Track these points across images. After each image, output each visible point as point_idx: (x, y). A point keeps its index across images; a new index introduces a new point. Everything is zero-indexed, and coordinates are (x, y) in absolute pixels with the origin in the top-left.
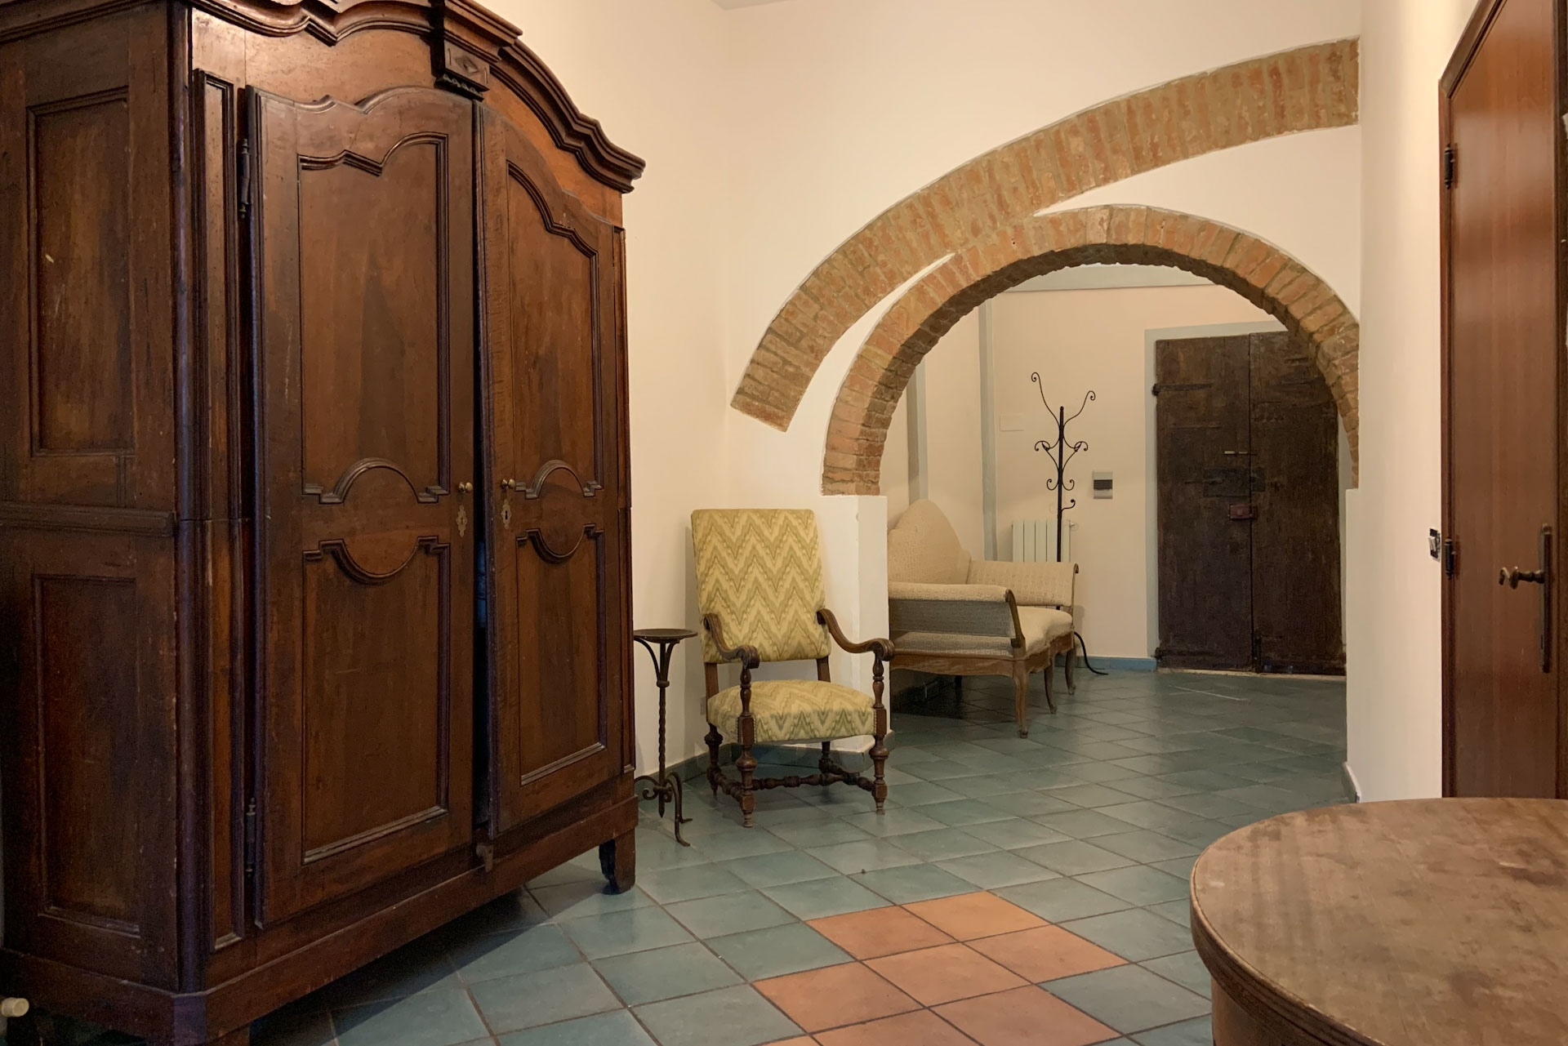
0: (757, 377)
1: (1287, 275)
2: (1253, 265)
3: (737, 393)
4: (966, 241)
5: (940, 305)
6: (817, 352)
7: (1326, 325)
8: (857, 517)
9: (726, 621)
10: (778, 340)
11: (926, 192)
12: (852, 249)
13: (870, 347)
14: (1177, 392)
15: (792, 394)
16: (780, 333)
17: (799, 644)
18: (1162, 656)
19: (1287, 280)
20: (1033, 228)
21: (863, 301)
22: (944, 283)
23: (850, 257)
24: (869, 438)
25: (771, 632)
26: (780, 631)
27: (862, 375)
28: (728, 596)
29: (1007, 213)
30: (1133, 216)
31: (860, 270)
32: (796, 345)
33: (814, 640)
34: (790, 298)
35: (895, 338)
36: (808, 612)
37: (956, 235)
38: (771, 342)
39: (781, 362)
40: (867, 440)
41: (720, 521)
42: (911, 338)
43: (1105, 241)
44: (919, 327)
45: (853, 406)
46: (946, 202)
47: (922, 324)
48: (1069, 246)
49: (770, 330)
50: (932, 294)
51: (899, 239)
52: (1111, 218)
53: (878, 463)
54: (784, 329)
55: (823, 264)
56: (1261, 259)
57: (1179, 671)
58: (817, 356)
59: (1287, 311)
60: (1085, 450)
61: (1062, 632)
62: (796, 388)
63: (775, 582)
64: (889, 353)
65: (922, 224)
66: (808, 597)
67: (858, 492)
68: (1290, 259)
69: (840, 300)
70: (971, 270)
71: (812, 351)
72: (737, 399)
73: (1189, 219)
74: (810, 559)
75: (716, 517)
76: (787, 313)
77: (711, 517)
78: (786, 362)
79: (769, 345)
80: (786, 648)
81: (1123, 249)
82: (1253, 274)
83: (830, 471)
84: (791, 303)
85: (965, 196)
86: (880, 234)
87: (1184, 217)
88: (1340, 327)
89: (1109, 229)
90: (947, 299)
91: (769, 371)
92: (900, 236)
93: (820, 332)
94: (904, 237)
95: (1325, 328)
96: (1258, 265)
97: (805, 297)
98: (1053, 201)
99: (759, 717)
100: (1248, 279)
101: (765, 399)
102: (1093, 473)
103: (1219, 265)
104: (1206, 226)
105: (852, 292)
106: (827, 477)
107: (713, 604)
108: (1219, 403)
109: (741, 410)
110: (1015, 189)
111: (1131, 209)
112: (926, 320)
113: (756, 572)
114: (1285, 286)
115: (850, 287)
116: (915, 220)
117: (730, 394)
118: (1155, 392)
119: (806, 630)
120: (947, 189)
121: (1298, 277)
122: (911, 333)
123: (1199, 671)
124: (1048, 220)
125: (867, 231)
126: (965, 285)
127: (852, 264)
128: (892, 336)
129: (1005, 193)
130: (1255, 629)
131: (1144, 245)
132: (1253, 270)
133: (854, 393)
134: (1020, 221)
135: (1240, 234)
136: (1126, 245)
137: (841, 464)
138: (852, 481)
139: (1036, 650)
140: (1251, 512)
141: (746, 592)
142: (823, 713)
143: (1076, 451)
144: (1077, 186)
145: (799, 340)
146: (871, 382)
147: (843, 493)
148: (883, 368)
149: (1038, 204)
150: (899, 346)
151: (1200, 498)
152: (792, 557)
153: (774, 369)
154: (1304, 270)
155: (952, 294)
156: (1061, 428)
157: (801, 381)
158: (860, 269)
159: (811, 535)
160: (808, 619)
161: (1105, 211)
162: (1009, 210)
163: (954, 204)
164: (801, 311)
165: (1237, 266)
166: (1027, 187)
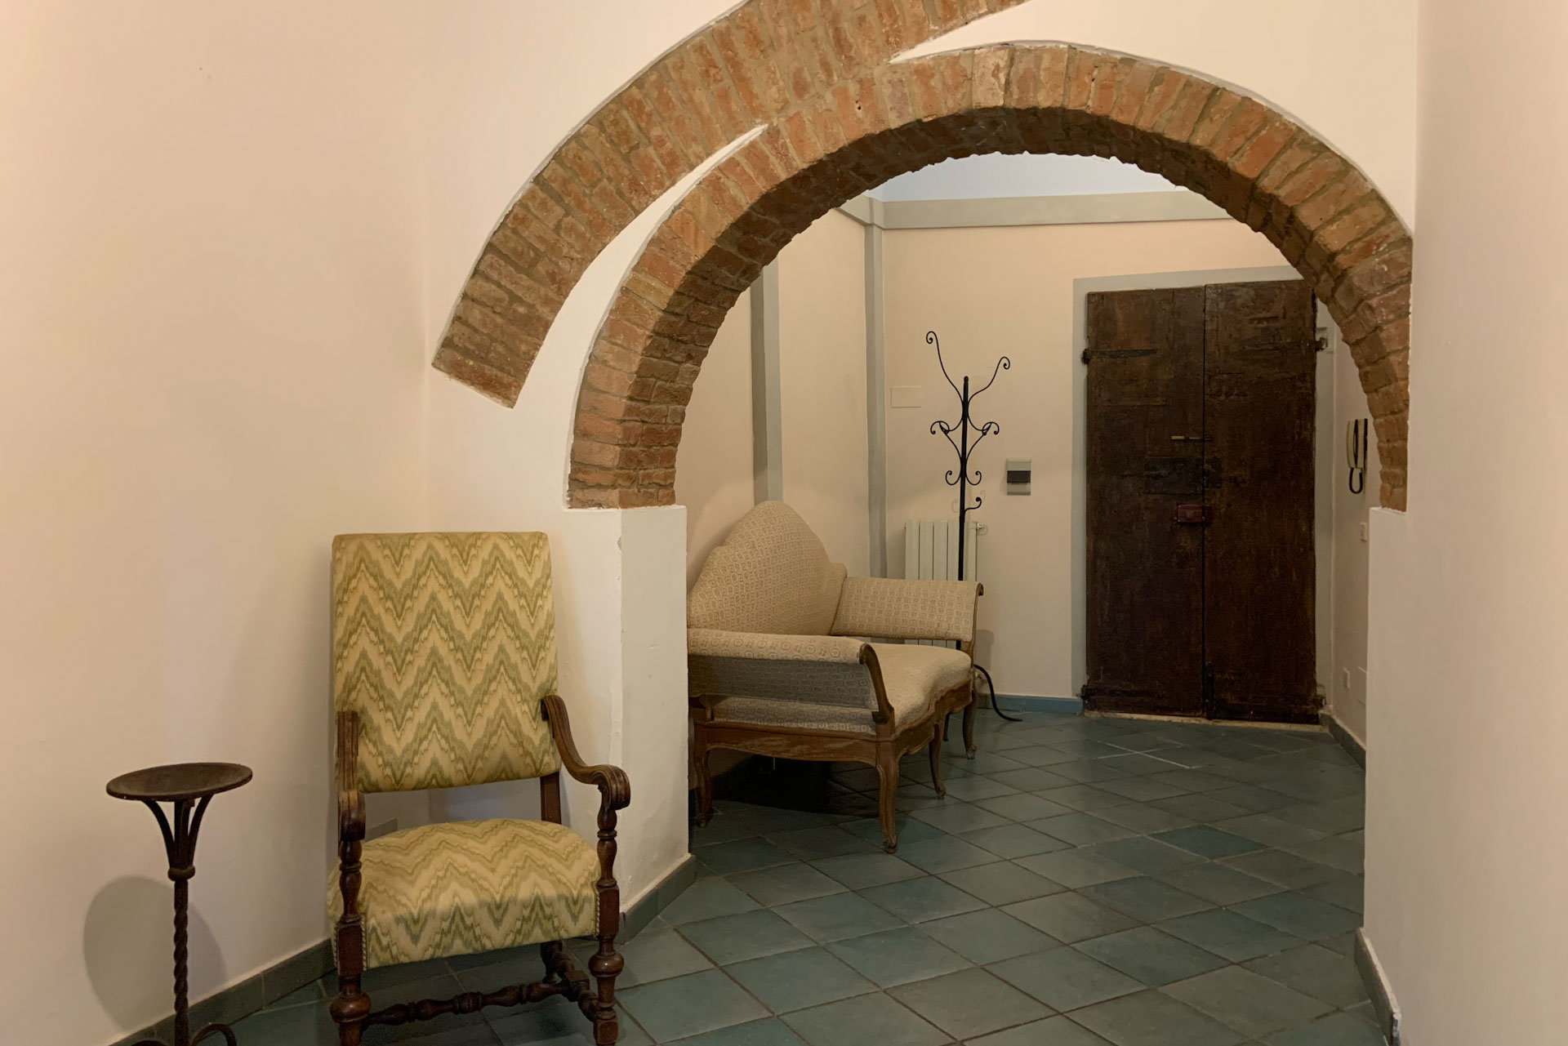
0: (471, 320)
1: (1294, 157)
2: (1239, 141)
3: (444, 345)
4: (786, 103)
5: (746, 208)
6: (560, 283)
7: (1359, 239)
8: (619, 544)
9: (376, 722)
10: (502, 263)
11: (724, 24)
12: (612, 117)
13: (641, 276)
14: (1113, 360)
15: (523, 348)
16: (505, 252)
17: (504, 757)
18: (1091, 696)
19: (1294, 166)
20: (889, 82)
21: (629, 202)
22: (752, 174)
23: (610, 130)
24: (646, 419)
25: (454, 739)
26: (470, 736)
27: (628, 320)
28: (381, 680)
29: (850, 58)
30: (1046, 62)
31: (624, 152)
32: (528, 271)
33: (531, 750)
34: (520, 196)
35: (678, 262)
36: (524, 701)
37: (770, 96)
38: (491, 266)
39: (507, 298)
40: (643, 422)
41: (376, 554)
42: (702, 261)
43: (1001, 103)
44: (712, 244)
45: (614, 368)
46: (755, 41)
47: (717, 240)
48: (944, 112)
49: (490, 247)
50: (734, 191)
51: (683, 102)
52: (1011, 65)
53: (671, 457)
54: (511, 245)
55: (568, 142)
56: (1253, 129)
57: (1111, 715)
58: (559, 288)
59: (1292, 218)
60: (996, 433)
61: (953, 683)
62: (529, 338)
63: (467, 654)
64: (668, 286)
65: (719, 78)
66: (525, 676)
67: (625, 503)
68: (1300, 130)
69: (594, 199)
70: (792, 152)
71: (553, 281)
72: (443, 355)
73: (1137, 65)
74: (532, 613)
75: (370, 546)
76: (515, 220)
77: (361, 547)
78: (514, 298)
79: (489, 271)
80: (480, 764)
81: (1031, 119)
82: (1237, 156)
83: (580, 470)
84: (522, 204)
85: (783, 31)
86: (655, 94)
87: (1129, 61)
88: (1382, 243)
89: (1008, 83)
90: (757, 197)
91: (487, 311)
92: (685, 97)
93: (565, 250)
94: (691, 100)
95: (1357, 246)
96: (1248, 139)
97: (542, 195)
98: (921, 38)
99: (372, 922)
100: (1230, 165)
101: (483, 355)
102: (1007, 462)
103: (1184, 140)
104: (1163, 75)
105: (611, 188)
106: (576, 480)
107: (354, 695)
108: (1165, 374)
109: (449, 373)
110: (862, 20)
111: (1043, 50)
112: (726, 231)
113: (434, 638)
114: (1291, 175)
115: (610, 180)
116: (707, 71)
117: (431, 345)
118: (1086, 359)
119: (517, 733)
120: (756, 19)
121: (1313, 159)
122: (701, 252)
123: (1136, 716)
124: (912, 69)
125: (635, 90)
126: (783, 175)
127: (612, 142)
128: (673, 258)
129: (846, 26)
130: (1207, 663)
131: (1064, 110)
132: (1239, 149)
133: (616, 349)
134: (869, 72)
135: (1219, 89)
136: (1034, 111)
137: (597, 459)
138: (614, 487)
139: (912, 721)
140: (1203, 514)
141: (415, 670)
142: (498, 907)
143: (984, 434)
144: (959, 12)
145: (533, 264)
146: (640, 331)
147: (600, 505)
148: (660, 309)
149: (897, 43)
150: (683, 274)
151: (1140, 495)
152: (500, 610)
153: (498, 310)
154: (1321, 149)
155: (764, 191)
156: (965, 404)
157: (538, 328)
158: (624, 149)
159: (537, 574)
160: (524, 712)
161: (1002, 52)
162: (852, 54)
163: (767, 43)
164: (537, 217)
165: (1211, 145)
166: (880, 15)
